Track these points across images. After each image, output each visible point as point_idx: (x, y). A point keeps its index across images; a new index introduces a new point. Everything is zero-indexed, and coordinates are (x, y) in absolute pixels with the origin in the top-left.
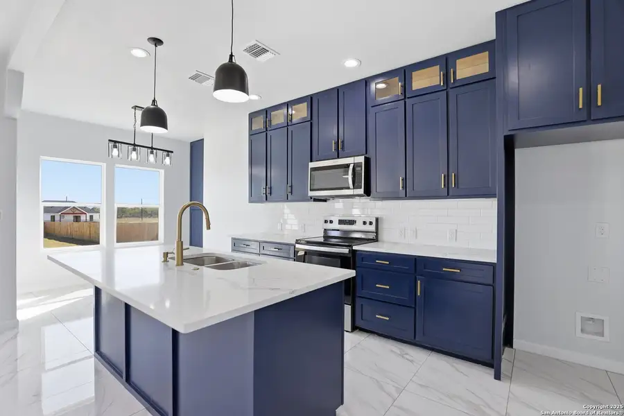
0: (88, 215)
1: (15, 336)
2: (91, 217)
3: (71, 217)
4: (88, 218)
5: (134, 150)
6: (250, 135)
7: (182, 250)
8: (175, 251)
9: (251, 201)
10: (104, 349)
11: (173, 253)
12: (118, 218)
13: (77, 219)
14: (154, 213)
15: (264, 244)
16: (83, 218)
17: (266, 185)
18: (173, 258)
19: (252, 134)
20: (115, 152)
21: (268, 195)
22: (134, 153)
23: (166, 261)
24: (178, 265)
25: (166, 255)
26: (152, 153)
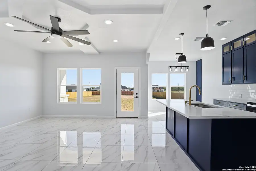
0: (161, 89)
1: (148, 120)
2: (162, 90)
3: (156, 90)
4: (161, 91)
5: (176, 68)
6: (223, 55)
7: (191, 101)
8: (189, 101)
9: (223, 84)
10: (168, 128)
11: (188, 101)
12: (171, 90)
13: (158, 91)
14: (183, 89)
15: (230, 103)
16: (160, 90)
17: (232, 76)
18: (188, 103)
19: (224, 54)
20: (170, 69)
21: (233, 81)
22: (176, 69)
23: (186, 104)
24: (189, 105)
25: (186, 102)
26: (182, 68)
